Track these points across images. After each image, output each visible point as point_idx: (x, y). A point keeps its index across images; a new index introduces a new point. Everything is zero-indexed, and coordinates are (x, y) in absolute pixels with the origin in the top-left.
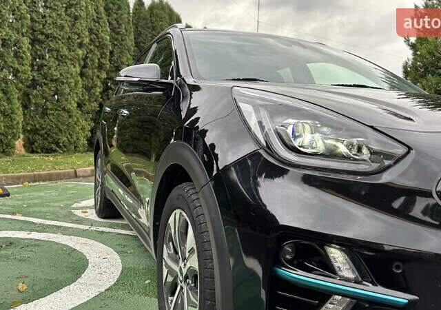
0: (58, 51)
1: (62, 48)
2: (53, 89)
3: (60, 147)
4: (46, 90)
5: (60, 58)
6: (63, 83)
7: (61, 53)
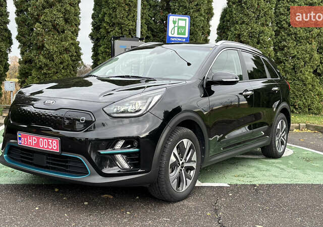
0: (295, 34)
1: (299, 31)
2: (292, 64)
3: (296, 109)
4: (288, 65)
5: (298, 39)
6: (298, 59)
7: (299, 36)
